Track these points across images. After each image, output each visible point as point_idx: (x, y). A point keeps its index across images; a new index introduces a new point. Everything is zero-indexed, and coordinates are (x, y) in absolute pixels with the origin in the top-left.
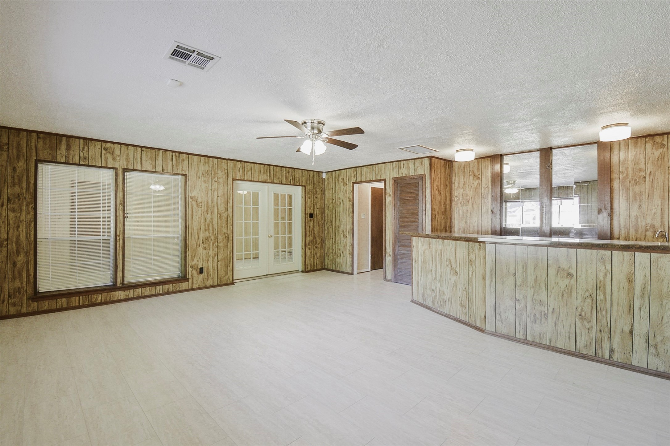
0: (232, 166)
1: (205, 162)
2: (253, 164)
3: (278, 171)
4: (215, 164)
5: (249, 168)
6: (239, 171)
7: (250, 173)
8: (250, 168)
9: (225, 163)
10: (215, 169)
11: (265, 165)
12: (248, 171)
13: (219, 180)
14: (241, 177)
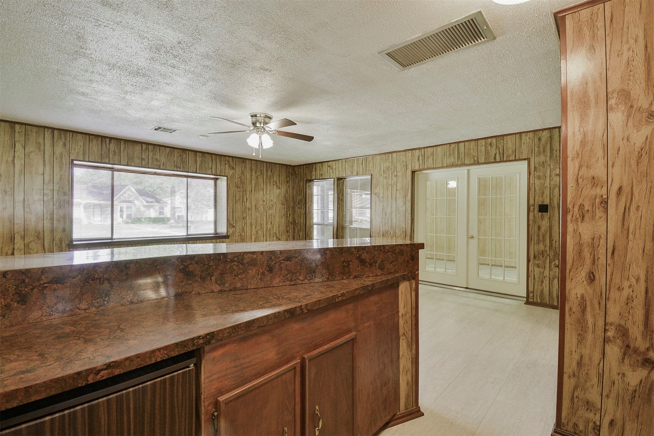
0: (410, 156)
1: (386, 160)
2: (434, 148)
3: (472, 147)
4: (394, 159)
5: (429, 154)
6: (419, 160)
7: (431, 159)
8: (431, 154)
9: (403, 155)
10: (394, 163)
11: (450, 144)
12: (428, 158)
13: (398, 174)
14: (420, 167)
